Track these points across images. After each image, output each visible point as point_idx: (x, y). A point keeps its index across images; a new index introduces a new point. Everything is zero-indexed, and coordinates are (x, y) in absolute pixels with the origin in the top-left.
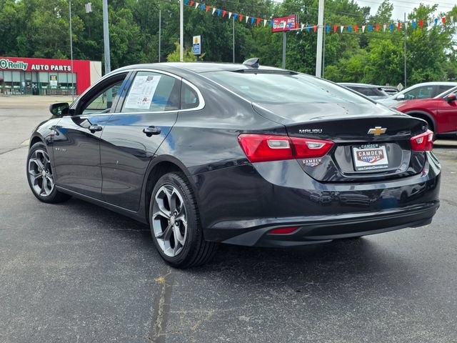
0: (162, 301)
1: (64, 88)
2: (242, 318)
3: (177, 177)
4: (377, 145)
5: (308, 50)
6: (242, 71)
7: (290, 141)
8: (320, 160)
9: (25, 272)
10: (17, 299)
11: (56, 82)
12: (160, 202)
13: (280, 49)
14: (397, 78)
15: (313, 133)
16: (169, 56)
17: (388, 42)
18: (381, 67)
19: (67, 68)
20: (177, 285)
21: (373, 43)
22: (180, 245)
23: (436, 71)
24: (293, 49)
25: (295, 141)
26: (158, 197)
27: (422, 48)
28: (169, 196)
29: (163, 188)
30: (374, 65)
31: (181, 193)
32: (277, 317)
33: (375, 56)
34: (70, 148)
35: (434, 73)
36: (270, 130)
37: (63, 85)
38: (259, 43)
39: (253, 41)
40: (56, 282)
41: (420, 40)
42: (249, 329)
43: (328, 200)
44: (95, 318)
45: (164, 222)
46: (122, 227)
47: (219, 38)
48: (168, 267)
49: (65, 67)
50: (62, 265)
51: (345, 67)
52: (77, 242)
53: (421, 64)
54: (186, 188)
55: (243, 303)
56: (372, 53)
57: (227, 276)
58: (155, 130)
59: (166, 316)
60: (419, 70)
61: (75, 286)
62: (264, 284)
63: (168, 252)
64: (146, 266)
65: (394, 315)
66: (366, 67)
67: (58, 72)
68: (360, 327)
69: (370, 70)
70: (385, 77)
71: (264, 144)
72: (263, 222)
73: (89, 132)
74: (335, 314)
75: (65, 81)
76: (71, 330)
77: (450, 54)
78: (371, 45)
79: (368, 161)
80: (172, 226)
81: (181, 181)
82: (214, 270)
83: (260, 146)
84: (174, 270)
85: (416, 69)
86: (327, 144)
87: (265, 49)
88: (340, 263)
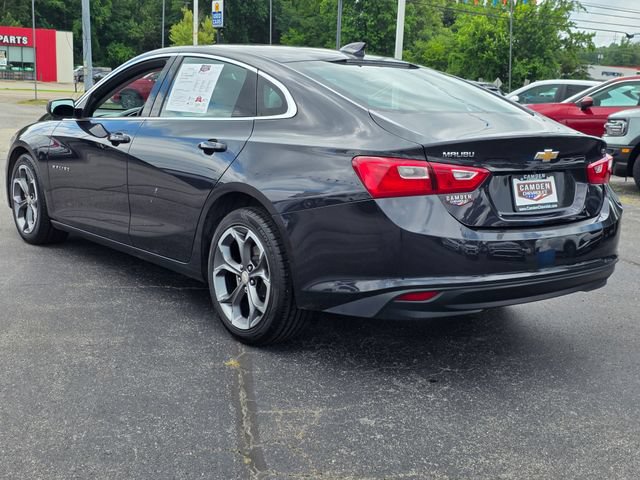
0: (242, 395)
1: (17, 69)
2: (365, 420)
3: (254, 214)
4: (544, 175)
5: (371, 26)
6: (343, 62)
7: (430, 168)
8: (470, 197)
9: (30, 350)
10: (30, 393)
11: (5, 60)
12: (225, 250)
13: (331, 23)
14: (494, 71)
15: (462, 158)
16: (174, 27)
17: (482, 19)
18: (472, 54)
19: (21, 40)
20: (258, 371)
21: (461, 19)
22: (258, 312)
23: (547, 63)
24: (350, 24)
25: (437, 168)
26: (224, 243)
27: (529, 30)
28: (240, 242)
29: (231, 231)
30: (462, 51)
31: (261, 238)
32: (412, 419)
33: (464, 38)
34: (77, 166)
35: (544, 64)
36: (402, 152)
37: (16, 64)
38: (303, 14)
39: (292, 11)
40: (81, 365)
41: (526, 18)
42: (378, 437)
43: (474, 252)
44: (153, 421)
45: (231, 279)
46: (156, 283)
47: (245, 4)
48: (239, 344)
49: (19, 38)
50: (85, 341)
51: (423, 53)
52: (95, 306)
53: (526, 51)
54: (269, 230)
55: (359, 398)
56: (461, 34)
57: (327, 357)
58: (218, 145)
59: (254, 419)
60: (524, 61)
61: (110, 371)
62: (381, 370)
63: (239, 323)
64: (207, 343)
65: (573, 417)
66: (452, 54)
67: (9, 45)
68: (532, 434)
69: (456, 58)
70: (477, 69)
71: (393, 172)
72: (390, 284)
73: (110, 144)
74: (492, 415)
75: (18, 60)
76: (124, 440)
77: (566, 40)
78: (458, 23)
79: (531, 198)
80: (245, 286)
81: (260, 221)
82: (306, 349)
83: (387, 174)
84: (248, 348)
85: (520, 59)
86: (480, 173)
87: (311, 22)
88: (479, 339)
